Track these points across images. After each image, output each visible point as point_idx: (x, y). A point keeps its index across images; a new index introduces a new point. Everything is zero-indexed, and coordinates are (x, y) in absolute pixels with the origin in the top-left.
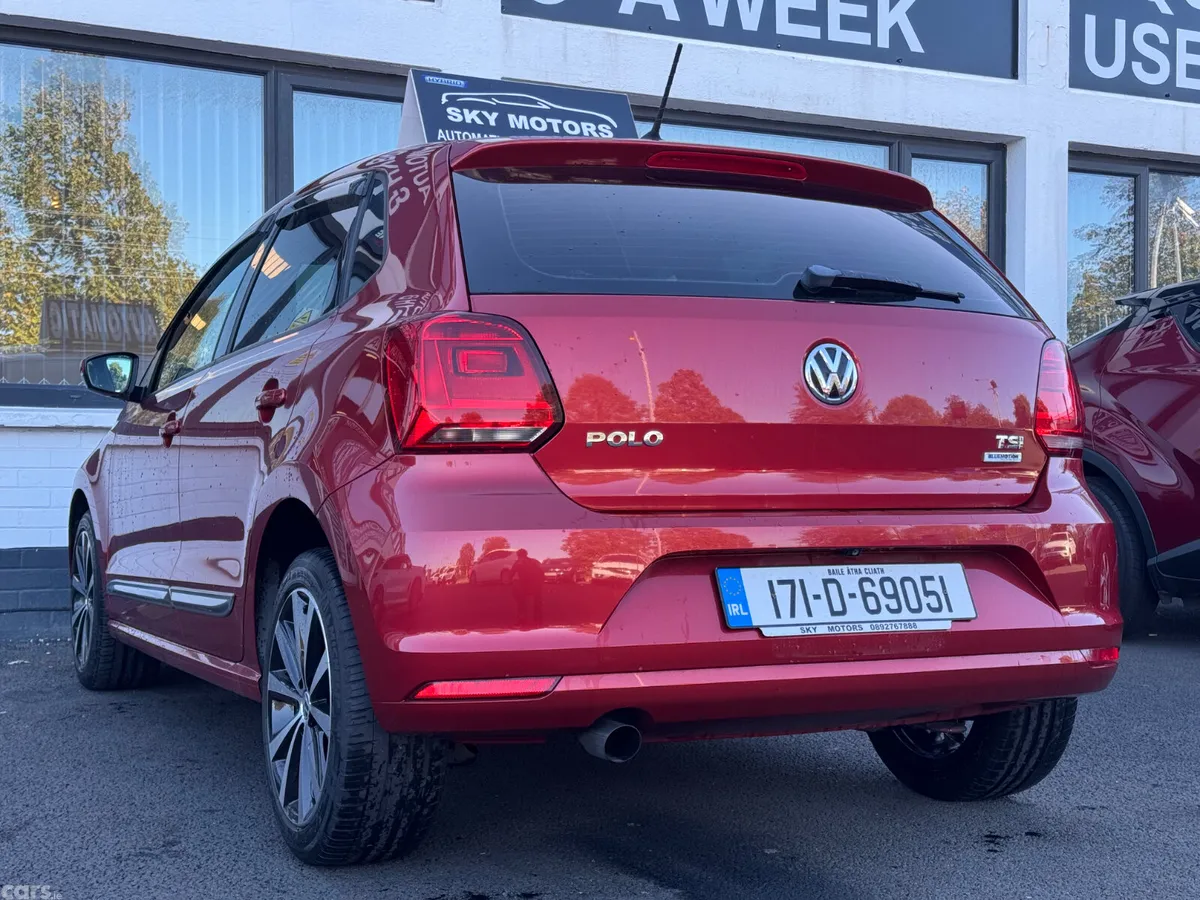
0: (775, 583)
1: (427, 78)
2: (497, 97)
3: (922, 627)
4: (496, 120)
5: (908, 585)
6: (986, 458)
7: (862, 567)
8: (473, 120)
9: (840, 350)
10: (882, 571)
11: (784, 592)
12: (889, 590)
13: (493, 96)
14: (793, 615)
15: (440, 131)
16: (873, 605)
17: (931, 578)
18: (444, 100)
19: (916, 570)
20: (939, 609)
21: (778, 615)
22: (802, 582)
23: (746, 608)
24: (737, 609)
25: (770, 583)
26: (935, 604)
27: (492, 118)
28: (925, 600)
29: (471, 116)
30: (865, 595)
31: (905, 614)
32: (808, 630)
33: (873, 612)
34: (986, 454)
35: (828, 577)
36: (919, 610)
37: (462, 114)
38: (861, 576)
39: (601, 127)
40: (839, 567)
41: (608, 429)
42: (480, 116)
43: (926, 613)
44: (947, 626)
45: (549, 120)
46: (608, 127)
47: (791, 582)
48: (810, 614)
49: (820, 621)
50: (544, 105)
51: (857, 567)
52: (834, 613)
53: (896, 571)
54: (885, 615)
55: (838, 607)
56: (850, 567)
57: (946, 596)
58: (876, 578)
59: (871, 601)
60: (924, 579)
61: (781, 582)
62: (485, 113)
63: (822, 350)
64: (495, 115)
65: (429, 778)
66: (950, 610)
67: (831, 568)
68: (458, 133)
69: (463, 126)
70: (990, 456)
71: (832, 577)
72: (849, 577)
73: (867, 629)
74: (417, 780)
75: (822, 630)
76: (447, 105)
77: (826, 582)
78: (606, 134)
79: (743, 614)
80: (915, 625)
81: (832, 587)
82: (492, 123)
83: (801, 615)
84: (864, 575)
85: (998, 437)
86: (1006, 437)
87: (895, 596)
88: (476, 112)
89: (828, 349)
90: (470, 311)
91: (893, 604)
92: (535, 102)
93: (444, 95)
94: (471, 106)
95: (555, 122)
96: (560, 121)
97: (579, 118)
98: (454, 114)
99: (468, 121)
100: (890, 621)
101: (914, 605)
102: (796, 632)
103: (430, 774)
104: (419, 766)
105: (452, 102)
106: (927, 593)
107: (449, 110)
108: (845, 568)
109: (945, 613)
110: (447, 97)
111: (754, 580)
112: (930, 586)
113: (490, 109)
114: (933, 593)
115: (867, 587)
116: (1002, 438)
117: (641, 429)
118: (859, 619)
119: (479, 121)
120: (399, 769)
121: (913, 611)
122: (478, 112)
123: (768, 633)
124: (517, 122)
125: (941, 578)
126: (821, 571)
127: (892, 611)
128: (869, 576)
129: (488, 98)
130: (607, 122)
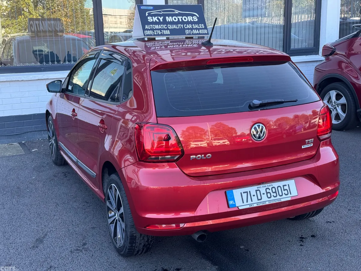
0: (242, 193)
1: (142, 7)
3: (283, 200)
4: (163, 19)
5: (279, 188)
7: (266, 185)
8: (156, 20)
9: (261, 125)
10: (272, 185)
11: (245, 195)
12: (274, 190)
13: (161, 11)
14: (247, 202)
15: (146, 26)
17: (286, 185)
18: (147, 15)
19: (281, 183)
20: (287, 194)
21: (243, 202)
22: (250, 192)
23: (234, 202)
24: (232, 203)
25: (241, 193)
26: (286, 193)
27: (161, 19)
28: (284, 192)
29: (155, 19)
30: (267, 193)
31: (278, 197)
32: (251, 206)
33: (269, 198)
35: (257, 189)
36: (282, 195)
37: (152, 19)
38: (266, 188)
39: (194, 18)
40: (260, 186)
41: (196, 155)
42: (158, 19)
43: (284, 196)
44: (289, 199)
45: (178, 17)
46: (196, 17)
47: (247, 192)
48: (252, 201)
49: (255, 203)
50: (177, 12)
51: (265, 185)
52: (258, 200)
53: (276, 184)
54: (273, 198)
55: (259, 198)
56: (263, 185)
57: (290, 190)
58: (270, 188)
59: (269, 195)
60: (284, 186)
61: (244, 193)
62: (159, 17)
63: (256, 126)
65: (151, 239)
66: (291, 194)
67: (258, 186)
68: (151, 25)
69: (153, 23)
70: (304, 147)
71: (258, 189)
72: (262, 188)
73: (267, 203)
74: (148, 240)
75: (255, 205)
76: (148, 16)
77: (256, 191)
78: (195, 20)
79: (234, 203)
80: (281, 200)
81: (258, 192)
82: (161, 21)
83: (250, 202)
84: (267, 187)
85: (306, 141)
86: (308, 140)
87: (276, 192)
88: (156, 17)
89: (258, 125)
90: (157, 123)
91: (275, 195)
92: (174, 11)
93: (147, 13)
94: (155, 15)
95: (180, 18)
96: (181, 17)
97: (187, 15)
98: (150, 19)
99: (154, 21)
100: (274, 200)
101: (281, 194)
102: (248, 207)
103: (151, 238)
104: (148, 237)
105: (150, 15)
106: (284, 190)
107: (149, 18)
108: (262, 186)
109: (289, 195)
110: (148, 13)
111: (237, 193)
112: (286, 188)
113: (161, 16)
114: (286, 190)
115: (268, 191)
117: (205, 154)
118: (266, 200)
119: (157, 21)
120: (143, 238)
121: (280, 196)
122: (157, 17)
123: (240, 208)
124: (169, 19)
125: (288, 185)
126: (255, 188)
127: (275, 197)
128: (268, 187)
129: (160, 12)
130: (196, 16)
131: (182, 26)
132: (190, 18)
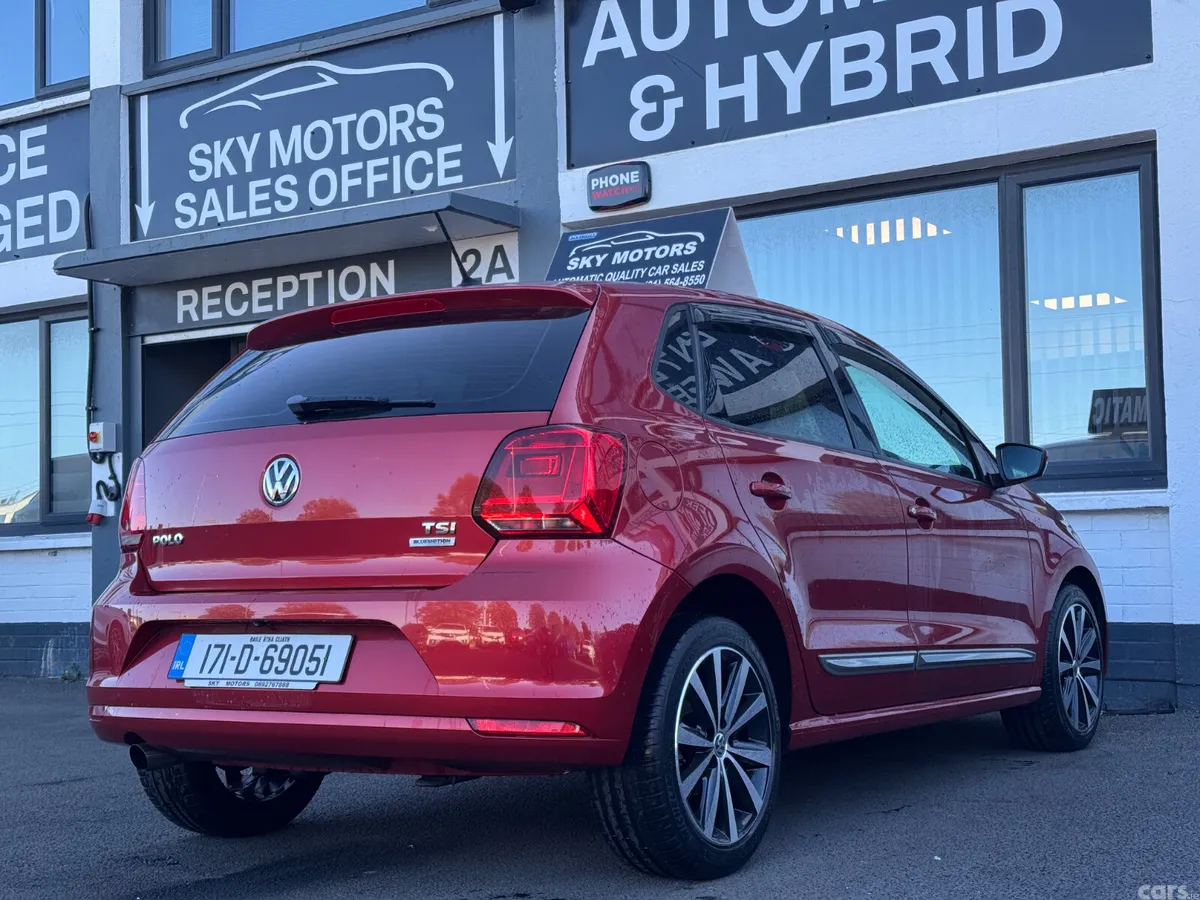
1: (570, 237)
2: (615, 240)
3: (293, 686)
4: (603, 260)
5: (302, 651)
6: (412, 542)
7: (275, 636)
8: (585, 266)
9: (288, 463)
10: (288, 640)
11: (215, 652)
12: (285, 654)
14: (210, 672)
16: (266, 668)
17: (322, 647)
18: (573, 253)
19: (310, 640)
20: (313, 672)
21: (201, 672)
22: (230, 646)
23: (184, 666)
24: (179, 665)
25: (210, 646)
26: (312, 669)
27: (600, 259)
28: (307, 664)
29: (586, 262)
30: (266, 658)
31: (287, 675)
32: (213, 683)
34: (411, 541)
35: (249, 643)
36: (298, 673)
37: (579, 262)
38: (270, 643)
39: (688, 246)
40: (259, 636)
41: (161, 533)
42: (593, 260)
43: (303, 675)
44: (312, 687)
46: (695, 243)
47: (223, 646)
48: (221, 672)
49: (225, 677)
50: (651, 235)
51: (272, 636)
52: (237, 671)
53: (296, 640)
54: (272, 675)
55: (241, 668)
56: (267, 636)
57: (325, 662)
58: (280, 645)
59: (268, 662)
60: (317, 647)
61: (216, 646)
62: (597, 257)
63: (275, 463)
64: (605, 256)
66: (322, 674)
67: (254, 636)
69: (576, 272)
72: (262, 644)
73: (252, 685)
75: (222, 684)
76: (574, 256)
77: (245, 646)
79: (181, 668)
80: (288, 685)
82: (598, 264)
83: (215, 674)
84: (274, 643)
85: (424, 524)
86: (433, 524)
87: (286, 661)
89: (279, 463)
91: (281, 666)
92: (644, 236)
94: (588, 254)
95: (649, 250)
97: (670, 242)
98: (573, 264)
99: (581, 267)
100: (273, 681)
101: (296, 668)
102: (205, 684)
105: (578, 253)
106: (312, 659)
107: (571, 262)
108: (263, 636)
109: (316, 676)
110: (576, 250)
111: (201, 644)
112: (320, 654)
113: (600, 251)
114: (318, 660)
115: (271, 652)
116: (428, 526)
117: (173, 532)
118: (253, 677)
119: (589, 265)
121: (293, 673)
122: (591, 257)
123: (188, 684)
124: (619, 258)
125: (330, 647)
126: (246, 639)
127: (277, 672)
128: (277, 643)
129: (608, 243)
130: (696, 239)
131: (643, 272)
132: (677, 249)
